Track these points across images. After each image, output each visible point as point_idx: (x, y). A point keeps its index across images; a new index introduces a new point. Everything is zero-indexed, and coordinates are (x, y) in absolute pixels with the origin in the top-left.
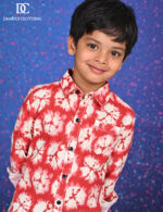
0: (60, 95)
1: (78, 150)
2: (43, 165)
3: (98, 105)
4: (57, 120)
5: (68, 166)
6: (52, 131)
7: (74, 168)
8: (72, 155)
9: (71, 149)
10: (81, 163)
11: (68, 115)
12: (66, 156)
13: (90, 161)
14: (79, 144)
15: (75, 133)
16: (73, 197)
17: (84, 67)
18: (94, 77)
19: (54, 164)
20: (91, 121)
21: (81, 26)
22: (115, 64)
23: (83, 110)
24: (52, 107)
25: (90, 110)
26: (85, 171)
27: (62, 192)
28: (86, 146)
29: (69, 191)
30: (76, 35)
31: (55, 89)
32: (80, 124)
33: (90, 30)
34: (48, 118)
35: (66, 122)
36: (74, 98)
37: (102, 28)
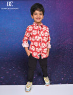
0: (34, 27)
1: (41, 36)
2: (36, 41)
3: (42, 27)
4: (35, 31)
5: (41, 40)
6: (35, 34)
7: (42, 40)
8: (41, 37)
10: (43, 38)
11: (37, 30)
12: (40, 38)
13: (44, 38)
15: (40, 33)
17: (35, 19)
18: (38, 21)
19: (38, 40)
20: (42, 30)
21: (33, 11)
22: (42, 16)
23: (40, 29)
24: (34, 29)
25: (41, 28)
26: (44, 40)
27: (41, 45)
28: (43, 35)
29: (42, 45)
30: (32, 14)
31: (33, 26)
32: (40, 31)
33: (34, 11)
34: (33, 31)
36: (37, 27)
37: (36, 9)
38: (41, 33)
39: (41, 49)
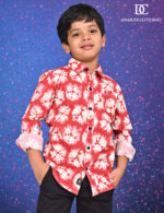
9: (90, 109)
14: (95, 105)
15: (91, 98)
16: (97, 143)
32: (93, 91)
35: (83, 90)
38: (96, 97)
39: (89, 157)
